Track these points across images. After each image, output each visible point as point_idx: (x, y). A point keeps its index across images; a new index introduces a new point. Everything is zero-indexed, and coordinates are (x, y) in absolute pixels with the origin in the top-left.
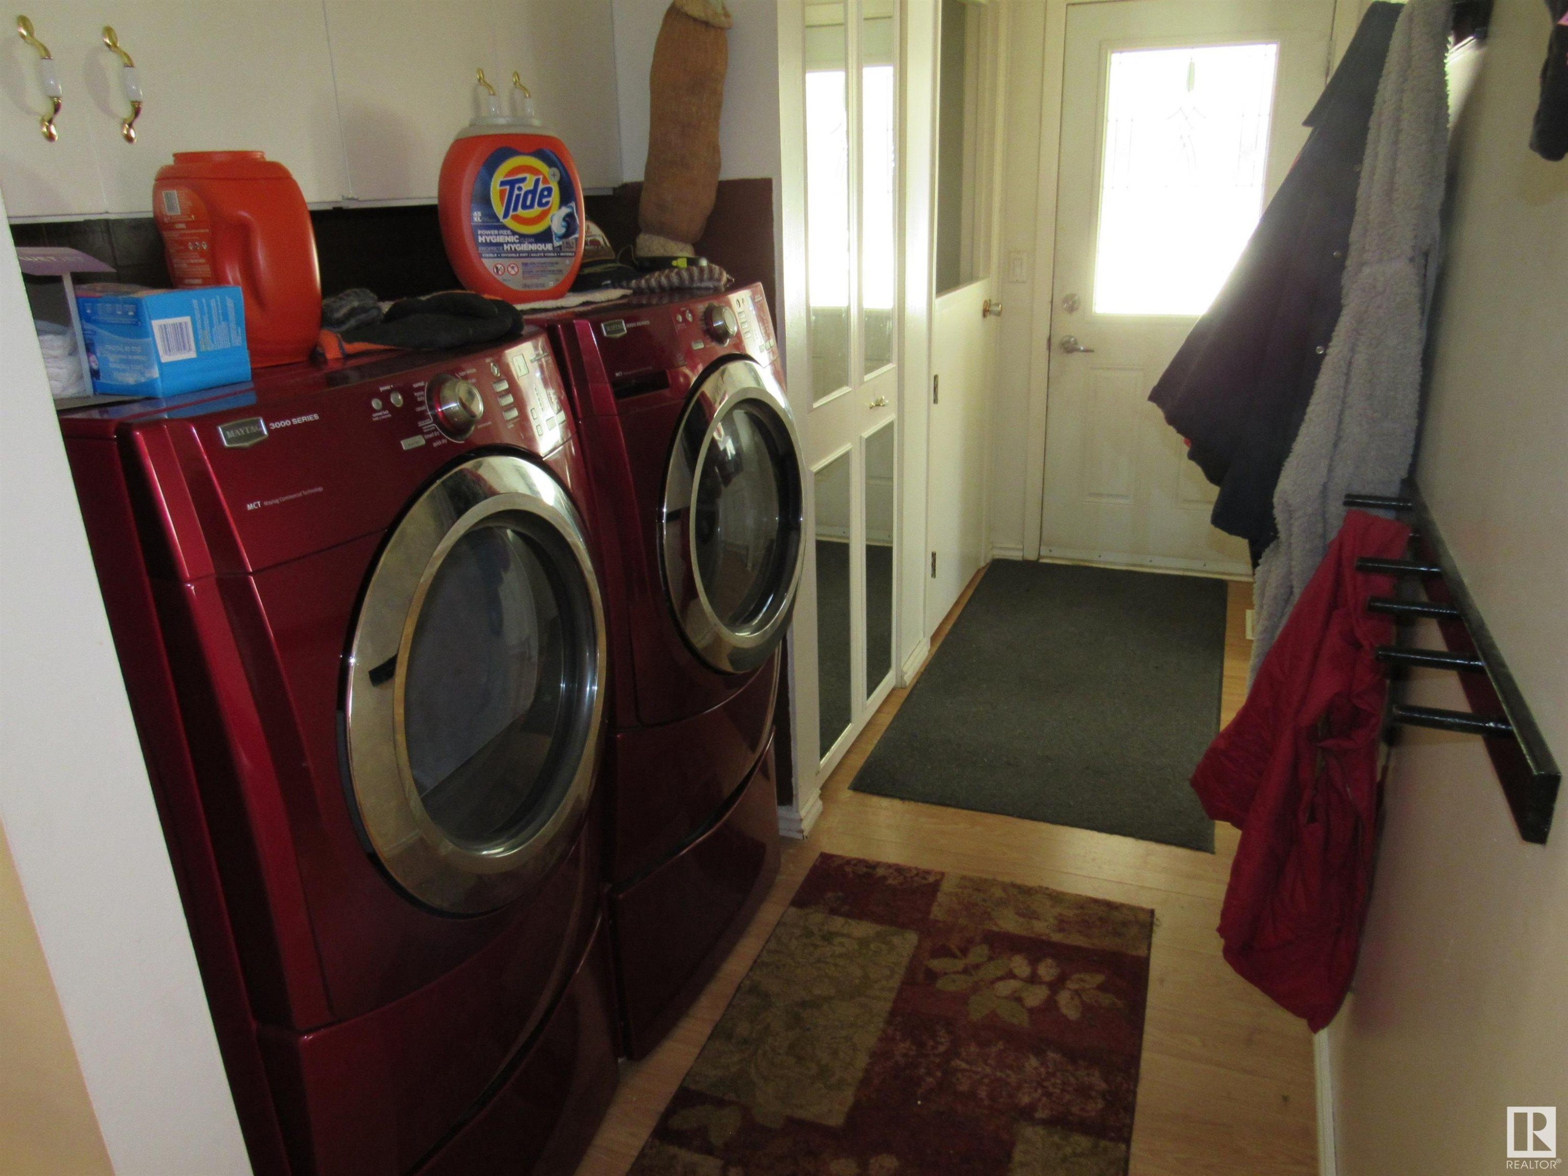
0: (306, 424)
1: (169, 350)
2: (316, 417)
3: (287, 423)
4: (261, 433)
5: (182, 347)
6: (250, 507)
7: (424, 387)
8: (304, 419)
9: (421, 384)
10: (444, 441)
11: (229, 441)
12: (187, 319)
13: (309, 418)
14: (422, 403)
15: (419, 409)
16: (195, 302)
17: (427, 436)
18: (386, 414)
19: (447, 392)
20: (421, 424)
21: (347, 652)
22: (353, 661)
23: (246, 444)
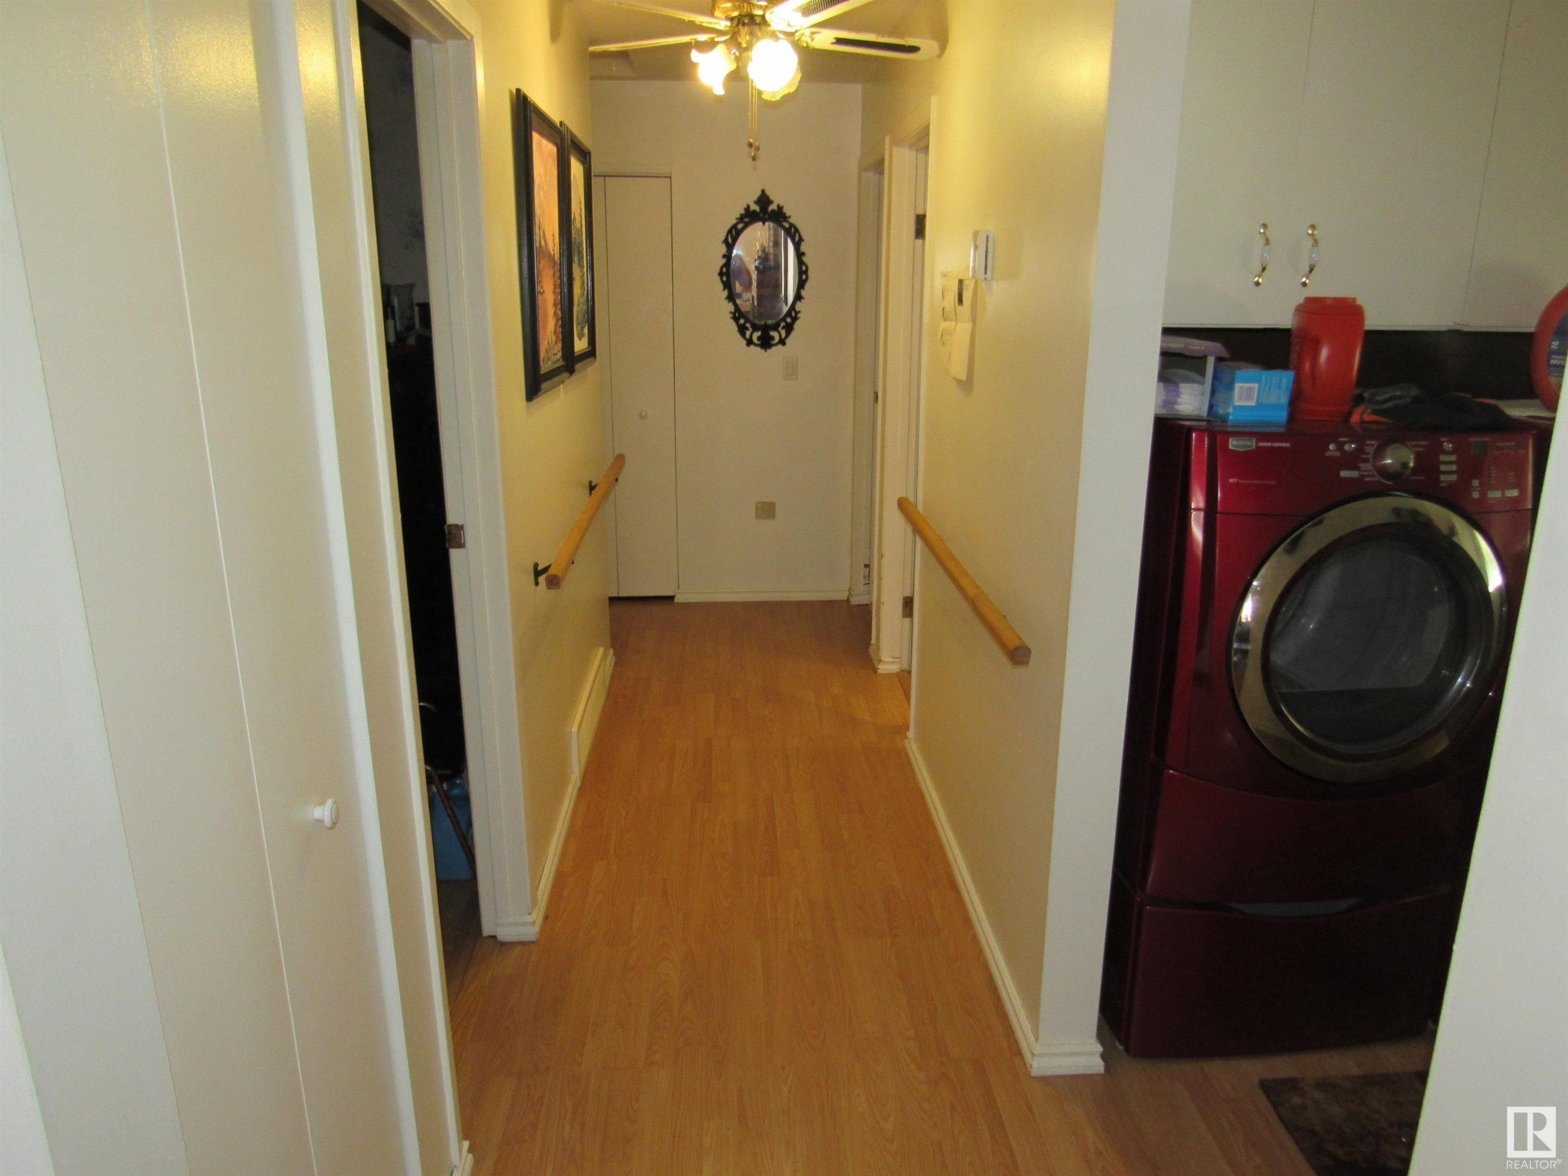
0: (1280, 448)
1: (1240, 399)
2: (1288, 445)
3: (1269, 444)
4: (1252, 446)
5: (1249, 398)
6: (1231, 480)
7: (1374, 444)
8: (1280, 444)
9: (1374, 442)
10: (1376, 479)
11: (1232, 446)
12: (1256, 385)
13: (1284, 445)
14: (1368, 453)
15: (1364, 456)
16: (1263, 377)
17: (1363, 473)
18: (1338, 454)
19: (1389, 450)
20: (1361, 465)
21: (1254, 576)
22: (1255, 583)
23: (1242, 450)
